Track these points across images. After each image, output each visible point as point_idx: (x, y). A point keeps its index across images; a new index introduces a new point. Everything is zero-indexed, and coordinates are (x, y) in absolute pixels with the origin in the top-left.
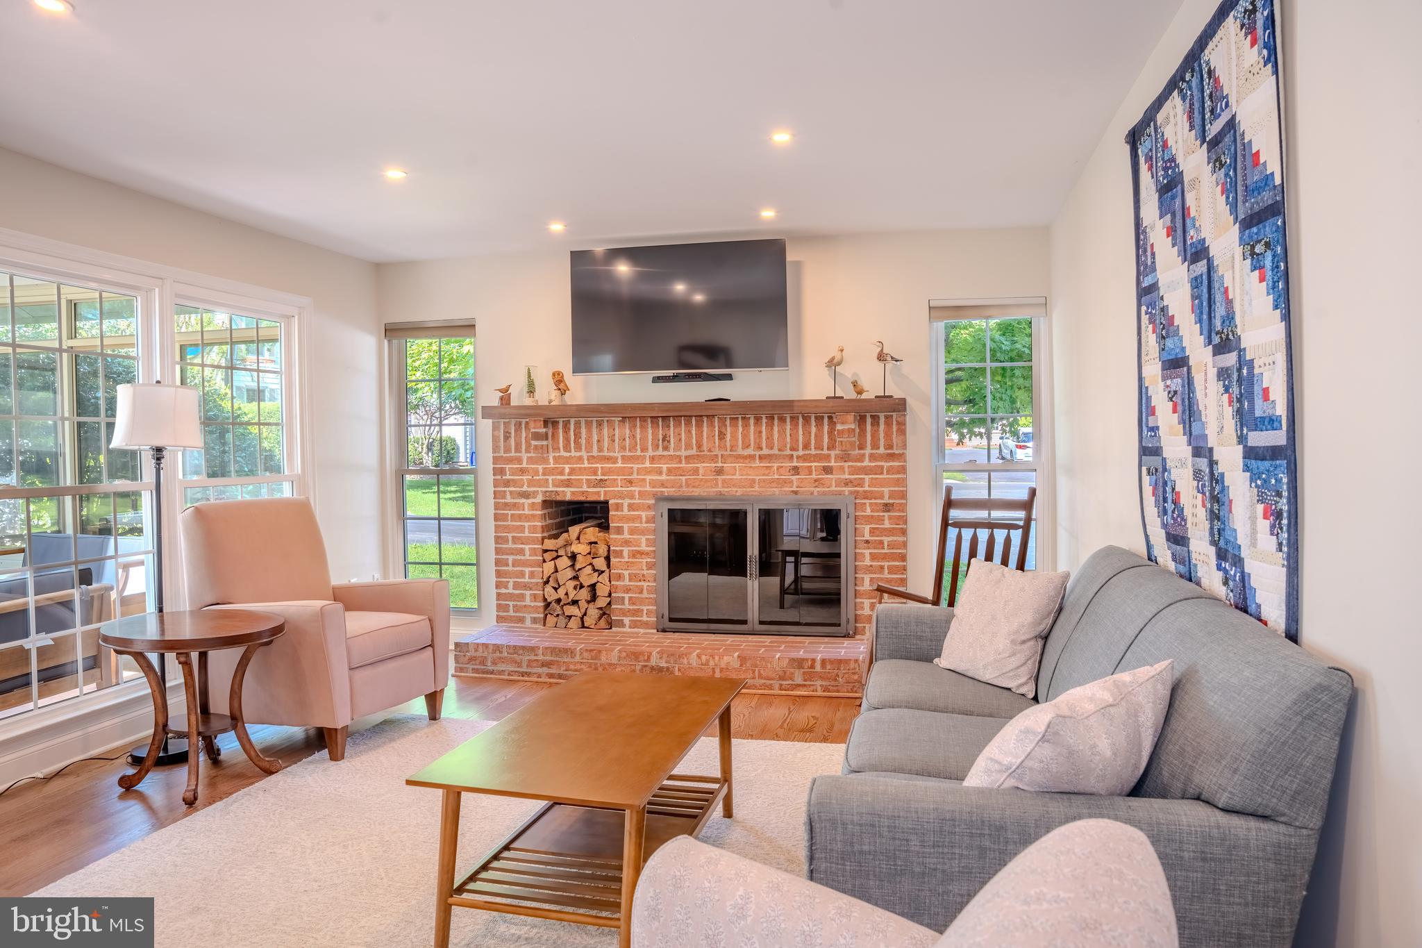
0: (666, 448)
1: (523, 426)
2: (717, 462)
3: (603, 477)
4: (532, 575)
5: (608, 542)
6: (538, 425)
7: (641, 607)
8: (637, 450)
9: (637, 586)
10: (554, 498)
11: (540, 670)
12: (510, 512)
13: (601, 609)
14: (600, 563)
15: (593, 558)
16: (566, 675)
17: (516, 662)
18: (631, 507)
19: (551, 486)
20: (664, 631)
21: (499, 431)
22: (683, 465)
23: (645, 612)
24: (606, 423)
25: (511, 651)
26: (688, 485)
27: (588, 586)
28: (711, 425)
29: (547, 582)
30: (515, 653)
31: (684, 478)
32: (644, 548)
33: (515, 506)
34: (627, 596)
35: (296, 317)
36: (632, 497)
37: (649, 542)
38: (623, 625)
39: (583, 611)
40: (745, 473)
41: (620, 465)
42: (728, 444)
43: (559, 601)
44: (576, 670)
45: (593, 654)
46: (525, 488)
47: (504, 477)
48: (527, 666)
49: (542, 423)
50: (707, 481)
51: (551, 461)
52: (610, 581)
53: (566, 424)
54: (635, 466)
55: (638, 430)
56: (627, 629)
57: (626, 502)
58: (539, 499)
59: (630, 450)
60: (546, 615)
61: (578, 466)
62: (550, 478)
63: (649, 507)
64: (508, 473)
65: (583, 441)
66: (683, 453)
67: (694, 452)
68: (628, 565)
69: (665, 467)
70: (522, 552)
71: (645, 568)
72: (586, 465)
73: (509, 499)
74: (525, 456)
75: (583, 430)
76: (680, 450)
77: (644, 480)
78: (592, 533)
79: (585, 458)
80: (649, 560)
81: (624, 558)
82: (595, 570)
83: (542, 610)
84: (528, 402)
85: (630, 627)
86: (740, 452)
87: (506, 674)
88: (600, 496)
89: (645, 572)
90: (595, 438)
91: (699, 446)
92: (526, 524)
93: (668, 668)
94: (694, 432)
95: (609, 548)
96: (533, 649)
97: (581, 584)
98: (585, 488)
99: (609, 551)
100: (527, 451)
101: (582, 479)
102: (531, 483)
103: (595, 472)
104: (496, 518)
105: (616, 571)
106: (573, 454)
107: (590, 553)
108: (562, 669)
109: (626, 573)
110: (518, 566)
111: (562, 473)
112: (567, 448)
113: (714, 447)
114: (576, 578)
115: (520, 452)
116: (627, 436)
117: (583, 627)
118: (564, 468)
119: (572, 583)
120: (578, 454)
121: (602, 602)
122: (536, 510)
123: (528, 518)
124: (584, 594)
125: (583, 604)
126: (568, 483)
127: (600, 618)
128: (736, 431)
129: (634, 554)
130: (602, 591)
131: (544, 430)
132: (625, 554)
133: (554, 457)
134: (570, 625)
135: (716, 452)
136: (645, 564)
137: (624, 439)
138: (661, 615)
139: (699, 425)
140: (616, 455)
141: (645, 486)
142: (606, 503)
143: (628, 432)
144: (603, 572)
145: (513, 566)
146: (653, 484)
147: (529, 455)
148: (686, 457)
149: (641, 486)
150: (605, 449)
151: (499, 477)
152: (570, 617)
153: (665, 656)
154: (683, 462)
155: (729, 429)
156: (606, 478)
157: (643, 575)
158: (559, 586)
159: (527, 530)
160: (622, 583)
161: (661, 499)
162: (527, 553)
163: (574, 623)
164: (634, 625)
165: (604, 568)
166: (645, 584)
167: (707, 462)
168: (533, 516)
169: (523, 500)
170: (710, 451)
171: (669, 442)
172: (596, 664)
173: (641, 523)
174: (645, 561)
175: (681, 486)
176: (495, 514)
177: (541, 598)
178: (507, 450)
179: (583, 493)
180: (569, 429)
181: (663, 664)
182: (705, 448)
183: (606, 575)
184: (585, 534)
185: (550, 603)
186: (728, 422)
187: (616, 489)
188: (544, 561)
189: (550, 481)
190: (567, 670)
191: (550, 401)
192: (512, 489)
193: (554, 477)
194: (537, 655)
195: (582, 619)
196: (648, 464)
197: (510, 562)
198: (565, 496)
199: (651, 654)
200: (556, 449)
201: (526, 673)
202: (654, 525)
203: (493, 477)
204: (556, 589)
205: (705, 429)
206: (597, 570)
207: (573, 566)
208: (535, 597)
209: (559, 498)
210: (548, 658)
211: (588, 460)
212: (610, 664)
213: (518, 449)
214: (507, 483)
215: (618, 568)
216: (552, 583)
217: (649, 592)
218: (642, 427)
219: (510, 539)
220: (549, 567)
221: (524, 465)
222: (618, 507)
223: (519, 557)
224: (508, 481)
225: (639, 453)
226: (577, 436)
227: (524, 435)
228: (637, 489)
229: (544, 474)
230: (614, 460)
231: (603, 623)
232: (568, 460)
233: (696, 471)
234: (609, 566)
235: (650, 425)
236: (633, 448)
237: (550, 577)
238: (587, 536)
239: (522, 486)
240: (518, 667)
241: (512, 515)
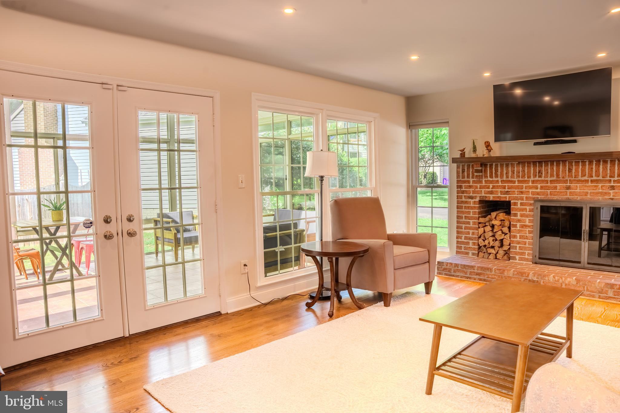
0: (540, 177)
1: (471, 166)
2: (567, 183)
3: (508, 190)
4: (473, 233)
5: (510, 220)
6: (478, 166)
7: (525, 251)
8: (525, 177)
9: (523, 241)
10: (484, 199)
11: (475, 277)
12: (464, 205)
13: (505, 251)
14: (506, 230)
15: (502, 227)
16: (487, 280)
17: (464, 272)
18: (522, 204)
19: (483, 193)
20: (536, 263)
21: (460, 168)
22: (549, 184)
23: (527, 254)
24: (510, 165)
25: (463, 267)
26: (551, 194)
27: (499, 240)
28: (564, 165)
29: (480, 237)
30: (464, 268)
31: (549, 191)
32: (527, 223)
33: (466, 202)
34: (518, 246)
35: (373, 122)
36: (523, 199)
37: (530, 221)
38: (516, 259)
39: (496, 251)
40: (582, 189)
41: (516, 184)
42: (573, 175)
43: (485, 246)
44: (492, 278)
45: (501, 271)
46: (471, 195)
47: (462, 189)
48: (470, 274)
49: (480, 165)
50: (561, 192)
51: (484, 182)
52: (510, 238)
53: (491, 166)
54: (524, 185)
55: (526, 168)
56: (517, 261)
57: (519, 202)
58: (478, 199)
59: (522, 178)
60: (479, 252)
61: (496, 184)
62: (483, 190)
63: (531, 204)
64: (463, 187)
65: (499, 173)
66: (549, 179)
67: (555, 178)
68: (519, 231)
69: (539, 186)
70: (469, 223)
71: (527, 233)
72: (500, 184)
73: (464, 199)
74: (471, 180)
75: (499, 168)
76: (547, 177)
77: (529, 192)
78: (502, 216)
79: (500, 181)
80: (530, 229)
81: (517, 228)
82: (503, 233)
83: (477, 249)
84: (473, 155)
85: (519, 260)
86: (580, 178)
87: (460, 277)
88: (507, 199)
89: (528, 235)
90: (505, 172)
91: (558, 176)
92: (471, 211)
93: (537, 281)
94: (555, 169)
95: (510, 222)
96: (472, 267)
97: (496, 239)
98: (499, 195)
99: (510, 224)
100: (473, 178)
101: (498, 191)
102: (474, 192)
103: (504, 187)
104: (458, 207)
105: (513, 234)
106: (494, 179)
107: (501, 225)
108: (486, 277)
109: (518, 235)
110: (467, 229)
111: (488, 188)
112: (491, 176)
113: (566, 176)
114: (493, 236)
115: (469, 178)
116: (521, 170)
117: (496, 258)
118: (489, 186)
119: (491, 239)
120: (496, 179)
121: (506, 248)
122: (476, 204)
123: (472, 208)
124: (497, 244)
125: (496, 248)
126: (491, 193)
127: (504, 255)
128: (578, 168)
129: (522, 226)
130: (506, 242)
131: (480, 168)
132: (518, 226)
133: (485, 181)
134: (490, 257)
135: (567, 178)
136: (527, 231)
137: (519, 172)
138: (535, 256)
139: (558, 165)
140: (515, 179)
141: (529, 194)
142: (509, 202)
143: (521, 169)
144: (507, 234)
145: (465, 229)
146: (533, 193)
147: (473, 179)
148: (551, 181)
149: (527, 194)
150: (510, 177)
151: (459, 189)
152: (490, 254)
153: (536, 275)
154: (549, 183)
155: (574, 167)
156: (510, 190)
157: (527, 236)
158: (486, 239)
159: (471, 213)
160: (516, 240)
161: (537, 200)
162: (471, 223)
163: (491, 257)
164: (521, 259)
165: (507, 232)
166: (527, 241)
167: (562, 184)
168: (475, 207)
169: (470, 200)
170: (563, 178)
171: (542, 173)
172: (502, 276)
173: (526, 212)
174: (528, 230)
175: (547, 195)
176: (457, 206)
177: (477, 244)
178: (463, 177)
179: (498, 197)
180: (492, 168)
181: (535, 279)
182: (561, 176)
183: (508, 236)
184: (499, 216)
185: (481, 247)
186: (574, 164)
187: (514, 196)
188: (479, 228)
189: (483, 192)
190: (488, 278)
191: (484, 155)
192: (465, 195)
193: (485, 190)
194: (474, 270)
195: (496, 255)
196: (530, 184)
197: (463, 228)
198: (490, 198)
199: (529, 273)
200: (486, 177)
201: (469, 277)
202: (533, 213)
203: (457, 189)
204: (484, 241)
205: (561, 167)
206: (504, 233)
207: (492, 231)
208: (474, 244)
209: (487, 199)
210: (479, 271)
211: (501, 182)
212: (509, 277)
213: (468, 177)
214: (463, 192)
215: (514, 232)
216: (482, 238)
217: (529, 244)
218: (528, 166)
219: (464, 217)
220: (481, 230)
221: (471, 184)
222: (515, 204)
223: (467, 225)
224: (464, 191)
225: (526, 179)
226: (496, 171)
227: (471, 170)
228: (525, 196)
229: (480, 188)
230: (514, 182)
231: (505, 257)
232: (491, 182)
233: (556, 188)
234: (510, 231)
235: (532, 166)
236: (523, 176)
237: (481, 235)
238: (500, 217)
239: (470, 194)
240: (465, 274)
241: (465, 206)
